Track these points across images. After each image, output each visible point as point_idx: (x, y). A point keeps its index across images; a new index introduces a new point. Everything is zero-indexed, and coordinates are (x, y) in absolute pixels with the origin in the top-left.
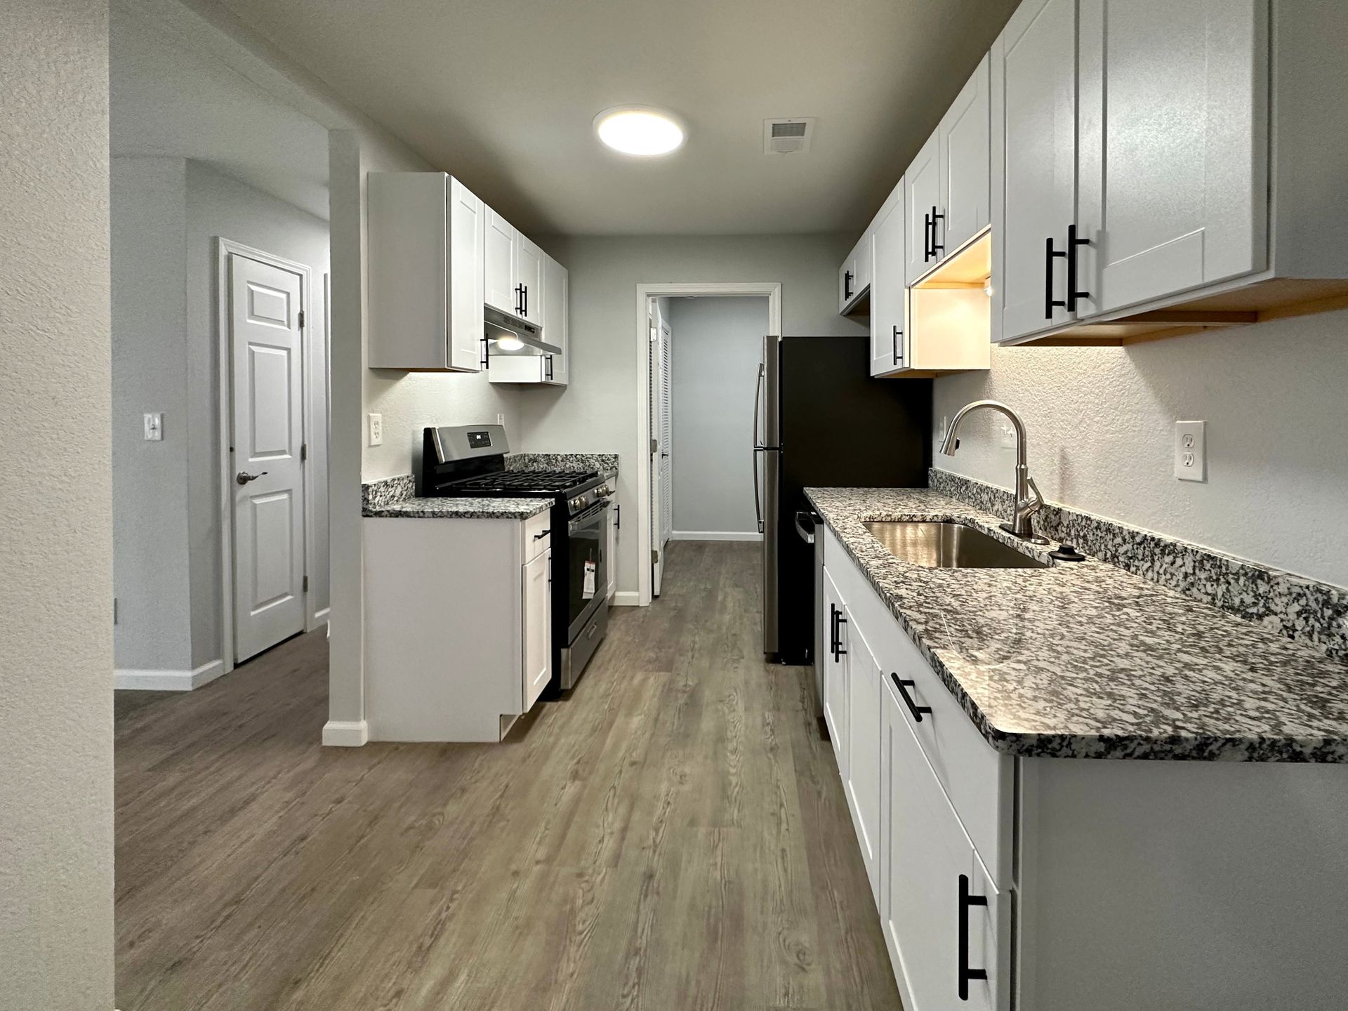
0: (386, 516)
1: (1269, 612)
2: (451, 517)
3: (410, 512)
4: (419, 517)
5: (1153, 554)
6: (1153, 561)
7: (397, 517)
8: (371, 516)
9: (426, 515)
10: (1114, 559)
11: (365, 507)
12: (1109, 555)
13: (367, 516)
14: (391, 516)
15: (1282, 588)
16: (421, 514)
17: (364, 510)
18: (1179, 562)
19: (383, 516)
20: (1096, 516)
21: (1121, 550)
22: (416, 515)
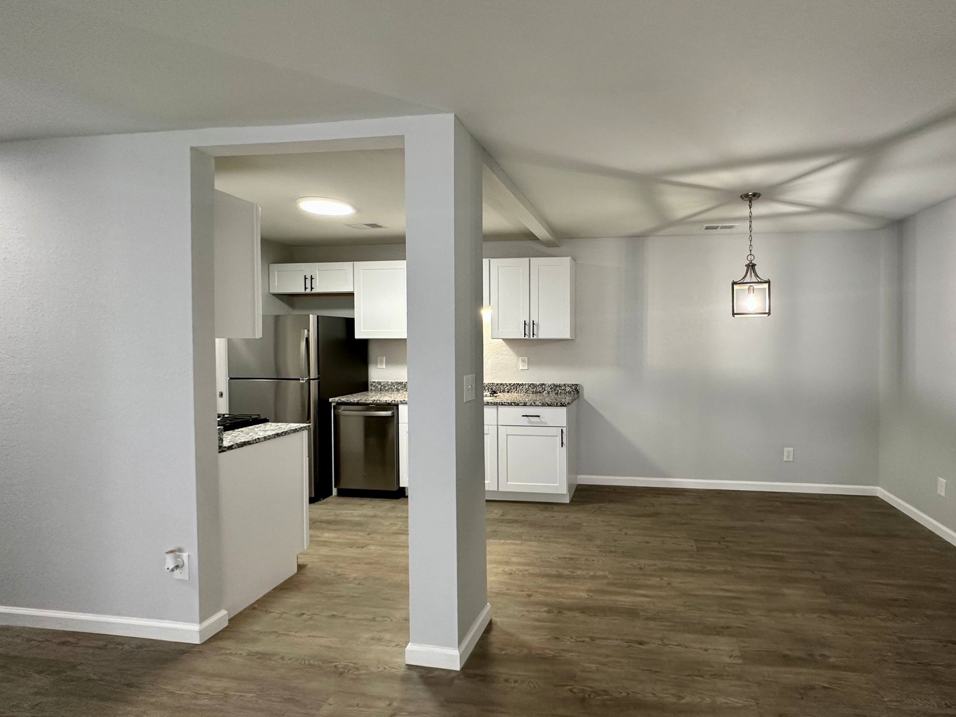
0: (236, 448)
1: (545, 390)
2: (275, 437)
3: (251, 441)
4: (256, 443)
5: (517, 387)
6: (517, 389)
7: (242, 446)
8: (225, 451)
9: (261, 440)
10: (504, 391)
11: (221, 445)
12: (501, 391)
13: (223, 451)
14: (239, 447)
15: (547, 385)
16: (258, 440)
17: (220, 447)
18: (524, 387)
19: (233, 449)
20: (496, 382)
21: (506, 389)
22: (255, 442)
